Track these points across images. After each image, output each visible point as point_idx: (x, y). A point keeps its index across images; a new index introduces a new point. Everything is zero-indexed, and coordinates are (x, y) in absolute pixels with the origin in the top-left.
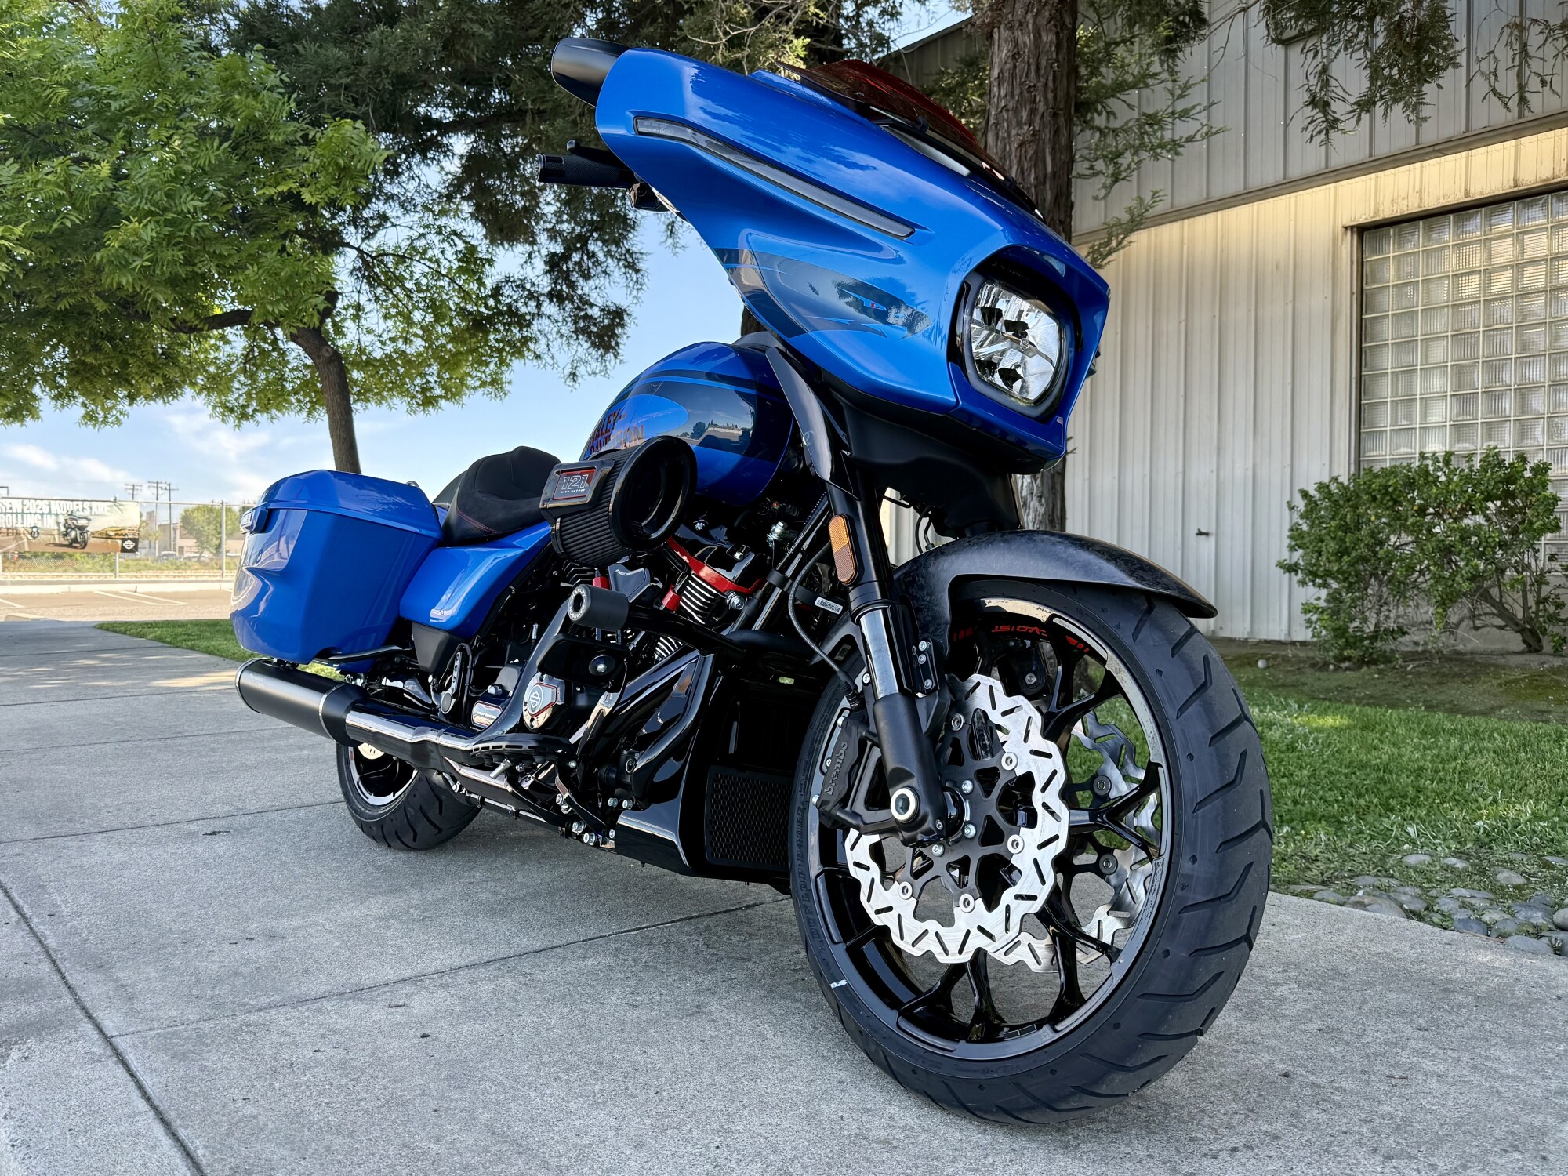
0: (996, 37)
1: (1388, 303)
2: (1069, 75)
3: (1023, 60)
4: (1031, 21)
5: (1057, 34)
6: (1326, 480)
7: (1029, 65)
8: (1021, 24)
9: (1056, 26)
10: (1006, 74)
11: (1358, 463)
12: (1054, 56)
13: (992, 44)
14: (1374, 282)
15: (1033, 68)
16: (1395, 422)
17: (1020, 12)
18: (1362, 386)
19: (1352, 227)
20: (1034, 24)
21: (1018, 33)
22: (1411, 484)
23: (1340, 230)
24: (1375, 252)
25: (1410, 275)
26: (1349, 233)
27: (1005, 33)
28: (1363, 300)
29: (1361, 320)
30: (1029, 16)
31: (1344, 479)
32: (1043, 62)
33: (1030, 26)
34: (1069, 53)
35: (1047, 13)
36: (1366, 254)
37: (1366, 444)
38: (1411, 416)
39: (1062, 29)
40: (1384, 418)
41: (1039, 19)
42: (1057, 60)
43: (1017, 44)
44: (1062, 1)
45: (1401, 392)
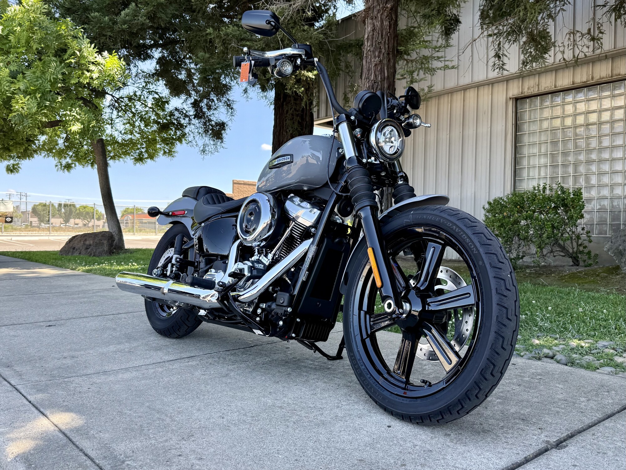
0: (366, 22)
1: (526, 129)
2: (394, 38)
3: (376, 32)
4: (379, 17)
5: (390, 22)
7: (379, 34)
8: (376, 18)
9: (389, 19)
10: (370, 37)
11: (514, 189)
12: (388, 31)
13: (365, 25)
15: (380, 35)
16: (528, 175)
17: (375, 13)
18: (516, 161)
19: (513, 98)
20: (381, 18)
21: (374, 21)
24: (521, 108)
26: (512, 100)
27: (370, 21)
28: (517, 127)
29: (516, 136)
30: (379, 15)
32: (384, 33)
33: (379, 19)
34: (394, 30)
35: (386, 14)
36: (518, 109)
37: (517, 184)
38: (534, 173)
39: (391, 20)
40: (525, 174)
41: (383, 16)
42: (389, 32)
43: (374, 25)
44: (391, 9)
45: (531, 164)
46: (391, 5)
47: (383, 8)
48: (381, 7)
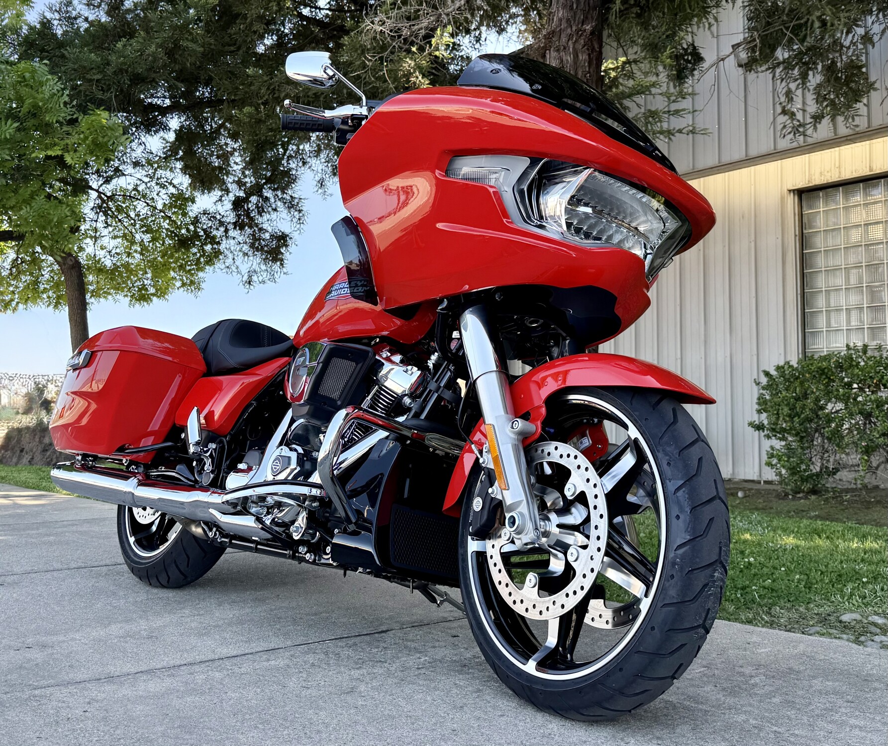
0: (548, 55)
1: (819, 243)
2: (597, 82)
4: (571, 46)
5: (589, 55)
6: (782, 363)
8: (565, 48)
9: (588, 49)
11: (804, 352)
12: (587, 70)
14: (810, 228)
16: (829, 324)
17: (564, 39)
18: (805, 299)
19: (794, 191)
20: (574, 48)
21: (562, 54)
22: (840, 366)
23: (786, 190)
24: (810, 208)
25: (834, 225)
26: (792, 194)
27: (554, 53)
28: (804, 240)
29: (802, 255)
30: (570, 42)
31: (794, 363)
33: (571, 49)
34: (595, 67)
35: (582, 41)
36: (804, 209)
37: (809, 340)
38: (840, 321)
39: (592, 52)
40: (821, 322)
41: (577, 44)
42: (589, 72)
43: (562, 61)
44: (592, 33)
45: (832, 304)
46: (591, 27)
47: (577, 31)
48: (574, 29)
